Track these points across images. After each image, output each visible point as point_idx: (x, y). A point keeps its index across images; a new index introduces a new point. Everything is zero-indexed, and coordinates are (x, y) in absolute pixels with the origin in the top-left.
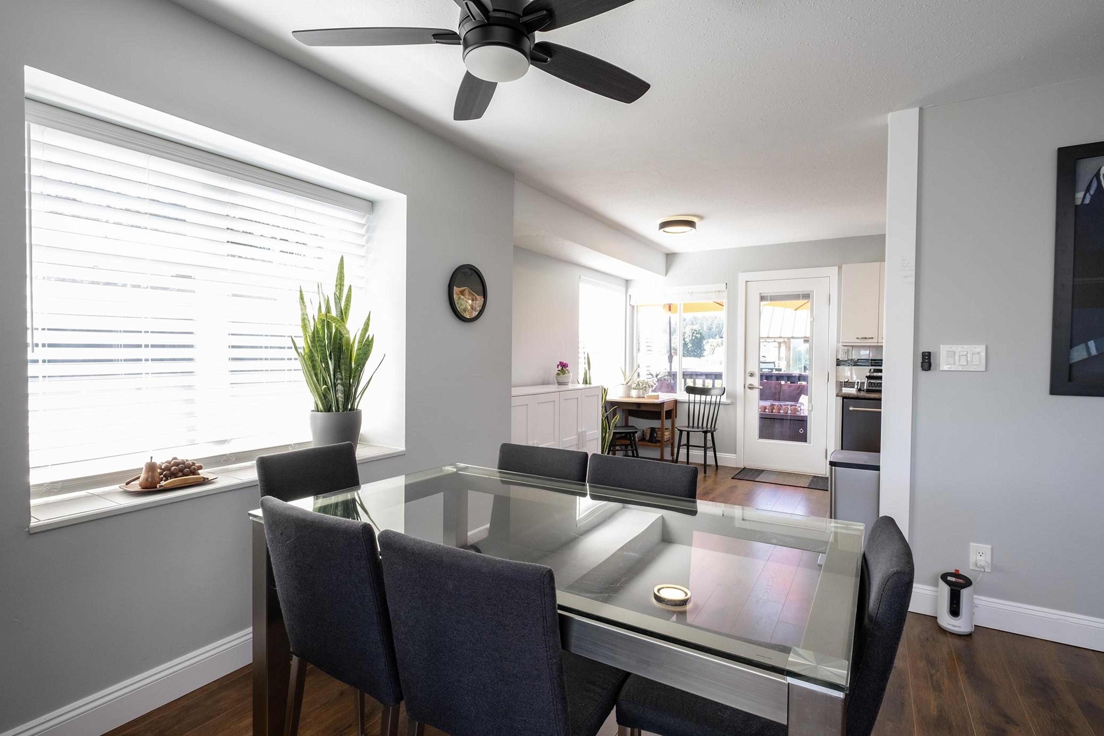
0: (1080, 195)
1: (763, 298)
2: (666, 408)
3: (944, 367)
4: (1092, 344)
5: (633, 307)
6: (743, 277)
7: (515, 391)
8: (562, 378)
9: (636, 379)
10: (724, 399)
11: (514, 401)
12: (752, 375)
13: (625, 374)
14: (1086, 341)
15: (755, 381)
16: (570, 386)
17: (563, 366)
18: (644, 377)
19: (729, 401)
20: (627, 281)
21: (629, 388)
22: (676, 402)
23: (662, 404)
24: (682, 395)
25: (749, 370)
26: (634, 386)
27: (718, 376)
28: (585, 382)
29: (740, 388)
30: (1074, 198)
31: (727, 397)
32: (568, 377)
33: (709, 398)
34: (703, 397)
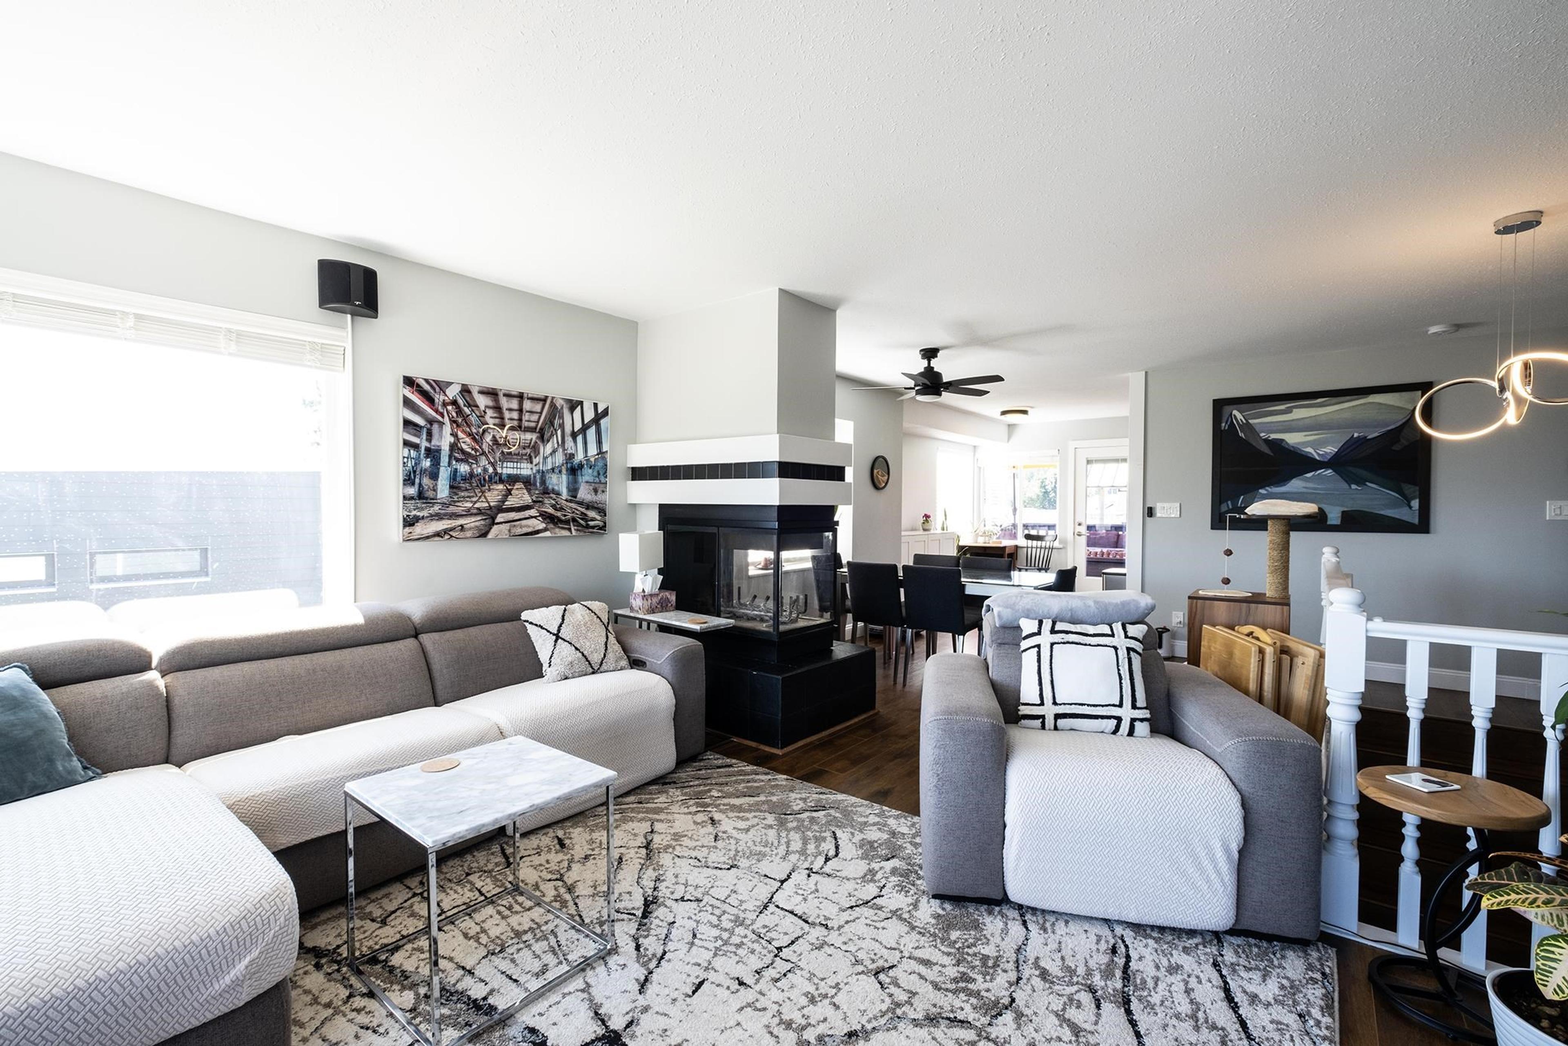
0: (1223, 425)
1: (1089, 462)
2: (1007, 551)
3: (1158, 515)
4: (1229, 502)
5: (980, 468)
6: (1072, 445)
7: (903, 533)
8: (926, 526)
9: (982, 529)
10: (1056, 544)
11: (903, 539)
12: (1080, 524)
13: (973, 524)
14: (1227, 501)
15: (1083, 530)
16: (932, 532)
17: (927, 517)
18: (989, 527)
19: (1061, 546)
20: (975, 447)
21: (977, 536)
22: (1017, 547)
23: (1005, 547)
24: (1021, 542)
25: (1078, 520)
26: (981, 534)
27: (1051, 527)
28: (943, 529)
29: (1070, 536)
30: (1221, 426)
31: (1060, 543)
32: (931, 525)
33: (1044, 544)
34: (1039, 543)
